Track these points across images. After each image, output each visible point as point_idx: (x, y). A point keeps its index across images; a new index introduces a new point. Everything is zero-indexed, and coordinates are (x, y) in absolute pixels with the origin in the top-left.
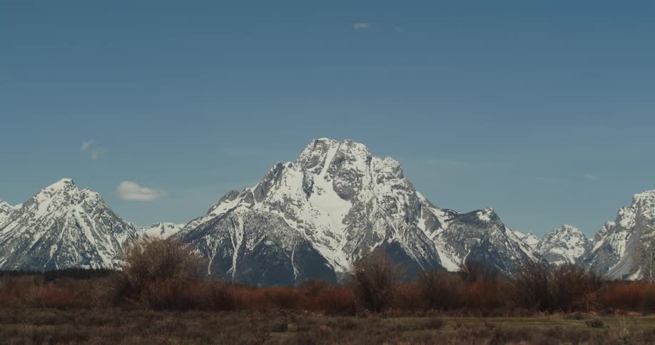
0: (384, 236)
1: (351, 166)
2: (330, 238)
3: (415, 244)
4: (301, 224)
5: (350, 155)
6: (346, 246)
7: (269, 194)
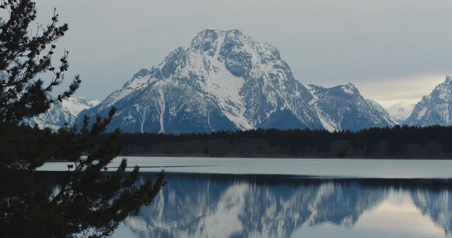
0: (277, 105)
1: (240, 50)
2: (231, 107)
3: (302, 112)
4: (207, 95)
5: (237, 41)
6: (246, 112)
7: (176, 71)
